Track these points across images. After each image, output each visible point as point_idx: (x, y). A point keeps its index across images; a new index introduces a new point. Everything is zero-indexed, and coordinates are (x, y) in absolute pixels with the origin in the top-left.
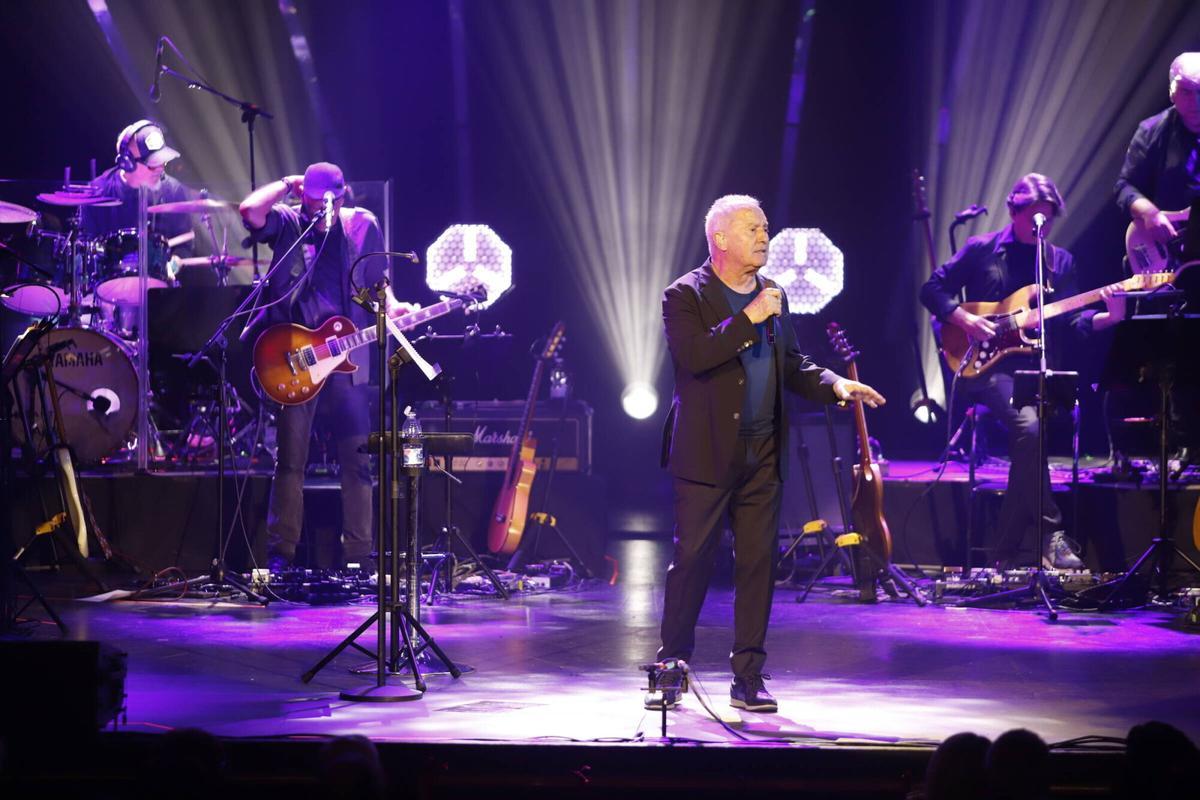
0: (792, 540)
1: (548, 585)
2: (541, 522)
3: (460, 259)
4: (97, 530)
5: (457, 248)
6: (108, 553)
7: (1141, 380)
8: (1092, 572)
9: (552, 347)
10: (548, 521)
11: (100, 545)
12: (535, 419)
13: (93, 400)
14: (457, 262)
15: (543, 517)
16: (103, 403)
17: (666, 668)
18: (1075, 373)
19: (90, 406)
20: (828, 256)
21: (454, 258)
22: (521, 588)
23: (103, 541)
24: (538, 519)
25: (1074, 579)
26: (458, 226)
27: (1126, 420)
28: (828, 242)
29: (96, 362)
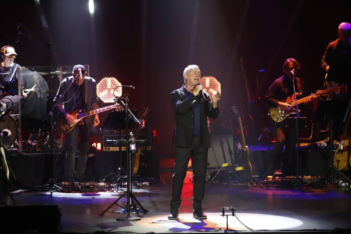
0: (218, 169)
1: (148, 185)
2: (143, 165)
3: (107, 88)
4: (12, 172)
5: (106, 84)
6: (15, 178)
7: (325, 119)
8: (311, 177)
9: (145, 113)
10: (145, 165)
11: (13, 176)
12: (140, 135)
13: (3, 132)
14: (106, 88)
15: (143, 164)
16: (6, 133)
17: (227, 209)
18: (306, 117)
19: (2, 134)
20: (216, 85)
21: (105, 88)
22: (141, 186)
23: (14, 175)
24: (142, 165)
25: (306, 179)
26: (106, 78)
27: (320, 131)
28: (216, 80)
29: (4, 121)
